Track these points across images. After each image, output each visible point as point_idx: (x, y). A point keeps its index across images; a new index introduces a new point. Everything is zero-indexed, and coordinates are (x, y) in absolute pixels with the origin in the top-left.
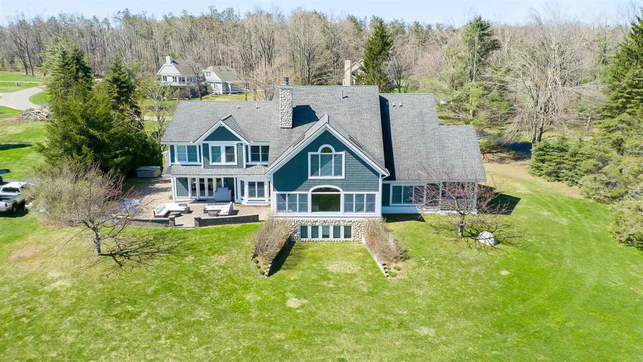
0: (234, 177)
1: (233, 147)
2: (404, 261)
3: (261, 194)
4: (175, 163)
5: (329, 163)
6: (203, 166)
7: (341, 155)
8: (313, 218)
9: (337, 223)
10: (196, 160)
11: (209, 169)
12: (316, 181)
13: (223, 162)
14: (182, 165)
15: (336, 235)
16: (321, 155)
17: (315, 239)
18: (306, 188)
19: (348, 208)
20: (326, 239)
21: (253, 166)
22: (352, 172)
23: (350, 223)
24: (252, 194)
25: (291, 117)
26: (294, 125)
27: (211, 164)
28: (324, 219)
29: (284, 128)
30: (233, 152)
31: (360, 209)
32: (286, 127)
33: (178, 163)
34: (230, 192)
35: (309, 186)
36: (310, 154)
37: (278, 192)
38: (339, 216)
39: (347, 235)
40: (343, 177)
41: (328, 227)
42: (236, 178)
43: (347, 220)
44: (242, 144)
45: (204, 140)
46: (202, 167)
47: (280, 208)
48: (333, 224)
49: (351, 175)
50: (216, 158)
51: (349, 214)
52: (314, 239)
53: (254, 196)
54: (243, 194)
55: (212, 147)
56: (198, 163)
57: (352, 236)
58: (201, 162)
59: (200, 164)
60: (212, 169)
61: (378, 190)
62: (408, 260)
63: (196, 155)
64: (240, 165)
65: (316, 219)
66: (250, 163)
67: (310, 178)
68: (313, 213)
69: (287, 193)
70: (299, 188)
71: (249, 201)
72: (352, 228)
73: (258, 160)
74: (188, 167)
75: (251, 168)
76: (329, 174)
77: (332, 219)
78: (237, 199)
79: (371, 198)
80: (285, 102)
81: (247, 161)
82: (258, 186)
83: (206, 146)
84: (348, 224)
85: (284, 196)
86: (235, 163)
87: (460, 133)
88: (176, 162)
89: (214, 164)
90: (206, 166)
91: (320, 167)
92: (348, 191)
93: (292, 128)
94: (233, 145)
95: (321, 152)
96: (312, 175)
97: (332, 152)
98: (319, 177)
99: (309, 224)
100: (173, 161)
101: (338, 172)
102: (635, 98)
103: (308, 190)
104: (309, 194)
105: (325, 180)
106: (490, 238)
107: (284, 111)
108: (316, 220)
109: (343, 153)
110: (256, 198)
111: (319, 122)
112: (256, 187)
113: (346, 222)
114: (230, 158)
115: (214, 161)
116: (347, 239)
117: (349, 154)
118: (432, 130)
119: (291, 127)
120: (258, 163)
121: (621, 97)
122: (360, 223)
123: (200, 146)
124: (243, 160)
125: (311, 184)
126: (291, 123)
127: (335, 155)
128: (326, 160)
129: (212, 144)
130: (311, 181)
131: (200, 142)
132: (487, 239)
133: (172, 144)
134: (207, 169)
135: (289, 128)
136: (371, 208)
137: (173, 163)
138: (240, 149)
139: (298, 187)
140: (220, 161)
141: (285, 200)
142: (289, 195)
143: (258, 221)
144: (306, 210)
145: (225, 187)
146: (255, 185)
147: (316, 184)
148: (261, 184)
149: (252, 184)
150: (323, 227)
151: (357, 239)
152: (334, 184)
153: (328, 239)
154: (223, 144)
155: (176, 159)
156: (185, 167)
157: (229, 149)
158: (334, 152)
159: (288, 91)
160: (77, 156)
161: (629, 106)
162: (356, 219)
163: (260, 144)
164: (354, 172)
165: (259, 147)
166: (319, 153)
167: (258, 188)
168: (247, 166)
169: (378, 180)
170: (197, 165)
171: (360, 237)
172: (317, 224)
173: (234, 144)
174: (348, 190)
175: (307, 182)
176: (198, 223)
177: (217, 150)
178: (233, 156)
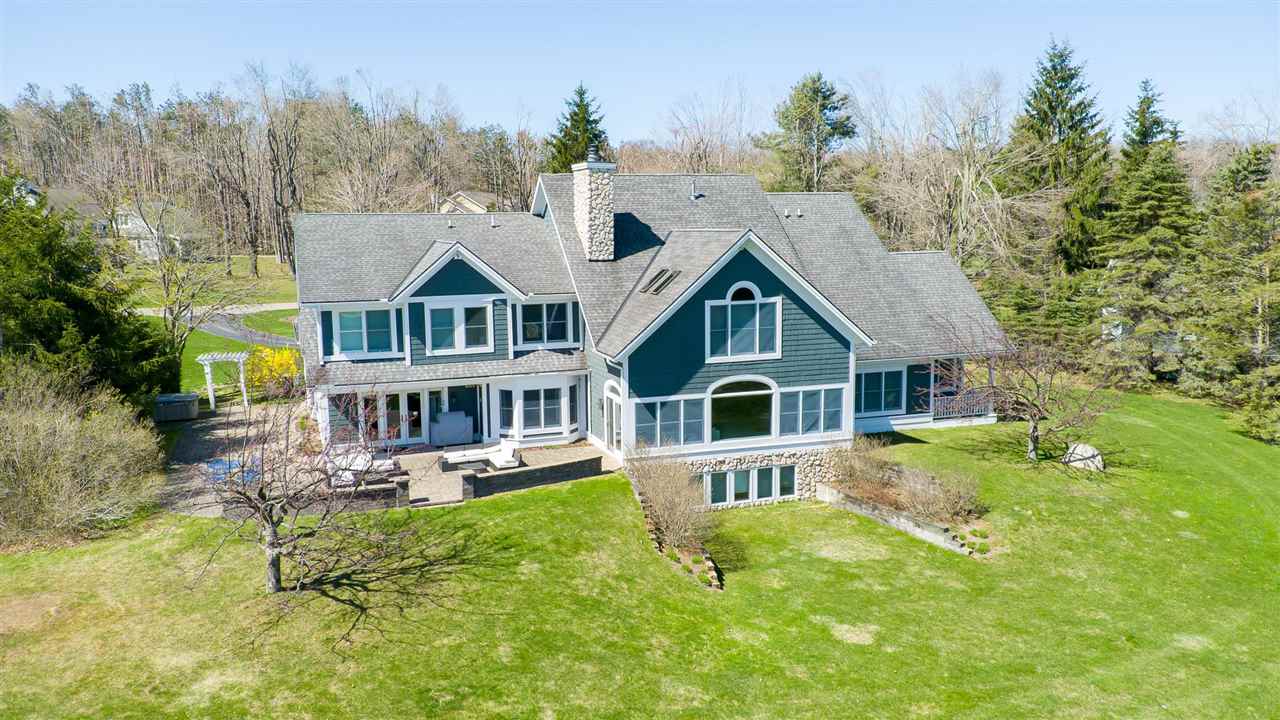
0: (482, 382)
1: (485, 308)
2: (979, 518)
3: (553, 418)
4: (333, 358)
5: (749, 323)
6: (408, 358)
7: (774, 304)
8: (715, 456)
9: (766, 462)
10: (388, 347)
11: (426, 367)
12: (722, 368)
13: (460, 346)
14: (353, 361)
15: (765, 491)
16: (732, 306)
17: (720, 504)
18: (699, 386)
19: (788, 427)
20: (742, 503)
21: (528, 352)
22: (796, 343)
23: (793, 460)
24: (531, 419)
25: (612, 236)
26: (619, 254)
27: (428, 354)
28: (737, 455)
29: (598, 261)
30: (484, 322)
31: (812, 426)
32: (600, 258)
33: (343, 357)
34: (470, 420)
35: (707, 380)
36: (709, 304)
37: (638, 400)
38: (770, 446)
39: (787, 489)
40: (777, 354)
41: (747, 472)
42: (488, 385)
43: (787, 452)
44: (504, 302)
45: (412, 296)
46: (408, 362)
47: (645, 436)
48: (758, 464)
49: (793, 348)
50: (443, 338)
51: (790, 439)
52: (717, 504)
53: (537, 424)
54: (507, 421)
55: (433, 312)
56: (394, 353)
57: (796, 487)
58: (401, 348)
59: (400, 355)
60: (432, 367)
61: (846, 379)
62: (988, 515)
63: (388, 334)
64: (499, 354)
65: (720, 457)
66: (522, 347)
67: (709, 360)
68: (715, 443)
69: (658, 400)
70: (687, 386)
71: (524, 437)
72: (797, 470)
73: (539, 339)
74: (369, 364)
75: (525, 357)
76: (749, 349)
77: (755, 453)
78: (489, 436)
79: (835, 397)
80: (599, 200)
81: (515, 343)
82: (546, 398)
83: (417, 311)
84: (789, 462)
85: (651, 408)
86: (489, 348)
87: (930, 265)
88: (338, 355)
89: (439, 352)
90: (418, 359)
91: (730, 333)
92: (789, 386)
93: (615, 260)
94: (484, 306)
95: (733, 299)
96: (713, 353)
97: (752, 298)
98: (729, 358)
99: (706, 469)
100: (328, 351)
101: (767, 345)
102: (1169, 199)
103: (703, 390)
104: (707, 397)
105: (740, 363)
106: (1093, 456)
107: (597, 222)
108: (721, 459)
109: (778, 300)
110: (542, 430)
111: (665, 246)
112: (542, 401)
113: (783, 459)
114: (475, 337)
115: (435, 346)
116: (786, 497)
117: (789, 301)
118: (878, 261)
119: (612, 257)
120: (539, 346)
121: (1146, 199)
122: (812, 458)
123: (399, 312)
124: (507, 339)
125: (711, 374)
126: (612, 249)
127: (762, 306)
128: (743, 316)
129: (432, 303)
130: (712, 368)
131: (403, 300)
132: (1089, 458)
133: (327, 307)
134: (419, 368)
135: (609, 261)
136: (833, 422)
137: (327, 358)
138: (501, 312)
139: (684, 384)
140: (451, 345)
141: (654, 416)
142: (663, 404)
143: (599, 472)
144: (699, 437)
145: (450, 410)
146: (538, 399)
147: (721, 374)
148: (552, 395)
149: (531, 396)
150: (737, 474)
151: (807, 495)
152: (760, 371)
153: (746, 501)
154: (458, 303)
155: (336, 348)
156: (361, 365)
157: (474, 315)
158: (759, 299)
159: (606, 175)
160: (49, 355)
161: (1163, 213)
162: (803, 450)
163: (544, 301)
164: (800, 343)
165: (540, 306)
166: (728, 301)
167: (546, 404)
168: (517, 354)
169: (848, 358)
170: (391, 360)
171: (813, 489)
172: (724, 468)
173: (486, 301)
174: (789, 384)
175: (704, 370)
176: (470, 488)
177: (444, 318)
178: (483, 332)
